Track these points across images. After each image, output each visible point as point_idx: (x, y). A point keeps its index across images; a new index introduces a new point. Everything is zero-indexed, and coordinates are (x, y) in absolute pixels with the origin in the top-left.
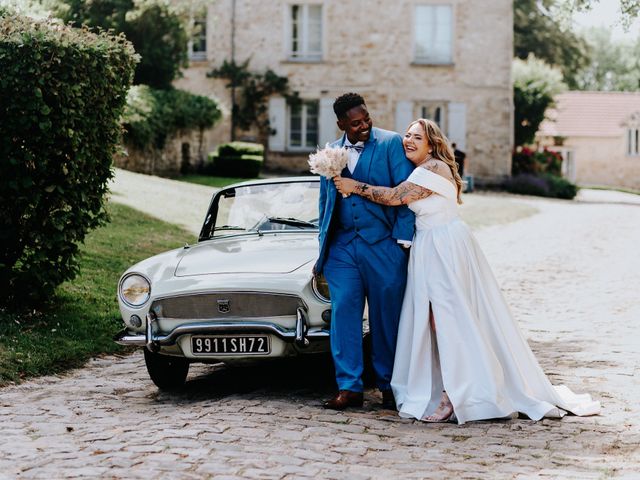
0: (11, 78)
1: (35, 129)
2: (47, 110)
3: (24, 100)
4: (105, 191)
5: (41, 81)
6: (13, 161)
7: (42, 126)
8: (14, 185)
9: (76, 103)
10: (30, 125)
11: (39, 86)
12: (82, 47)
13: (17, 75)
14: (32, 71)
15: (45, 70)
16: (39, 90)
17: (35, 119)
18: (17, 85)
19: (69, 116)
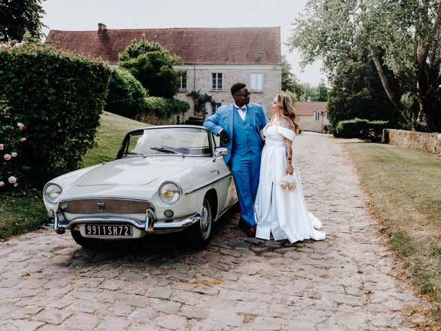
0: (31, 74)
1: (45, 100)
2: (52, 91)
3: (39, 85)
4: (95, 131)
5: (47, 76)
6: (35, 116)
7: (49, 98)
8: (37, 128)
9: (72, 88)
10: (42, 98)
11: (46, 78)
12: (72, 60)
13: (34, 72)
14: (41, 70)
15: (48, 70)
16: (47, 80)
17: (45, 95)
18: (35, 77)
19: (68, 95)
